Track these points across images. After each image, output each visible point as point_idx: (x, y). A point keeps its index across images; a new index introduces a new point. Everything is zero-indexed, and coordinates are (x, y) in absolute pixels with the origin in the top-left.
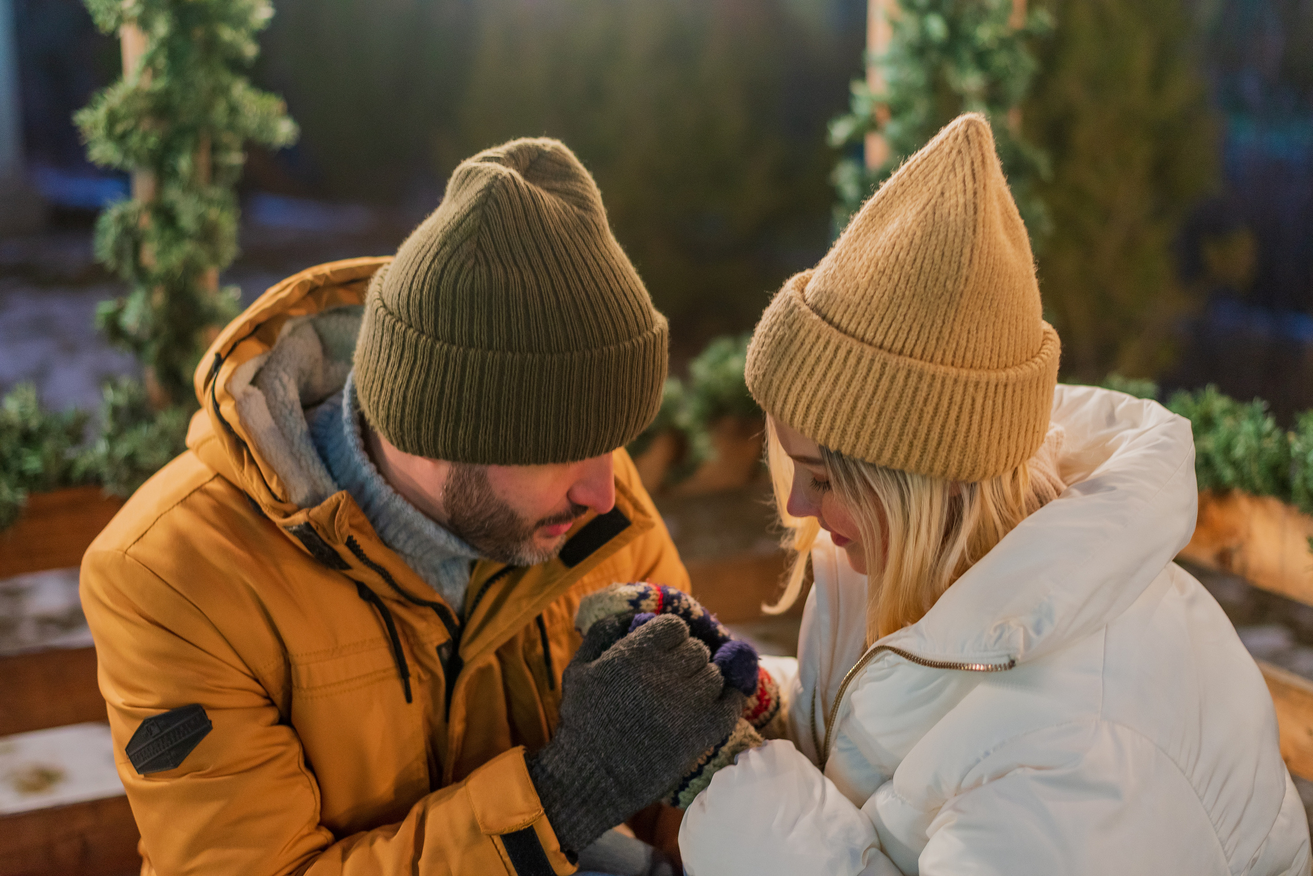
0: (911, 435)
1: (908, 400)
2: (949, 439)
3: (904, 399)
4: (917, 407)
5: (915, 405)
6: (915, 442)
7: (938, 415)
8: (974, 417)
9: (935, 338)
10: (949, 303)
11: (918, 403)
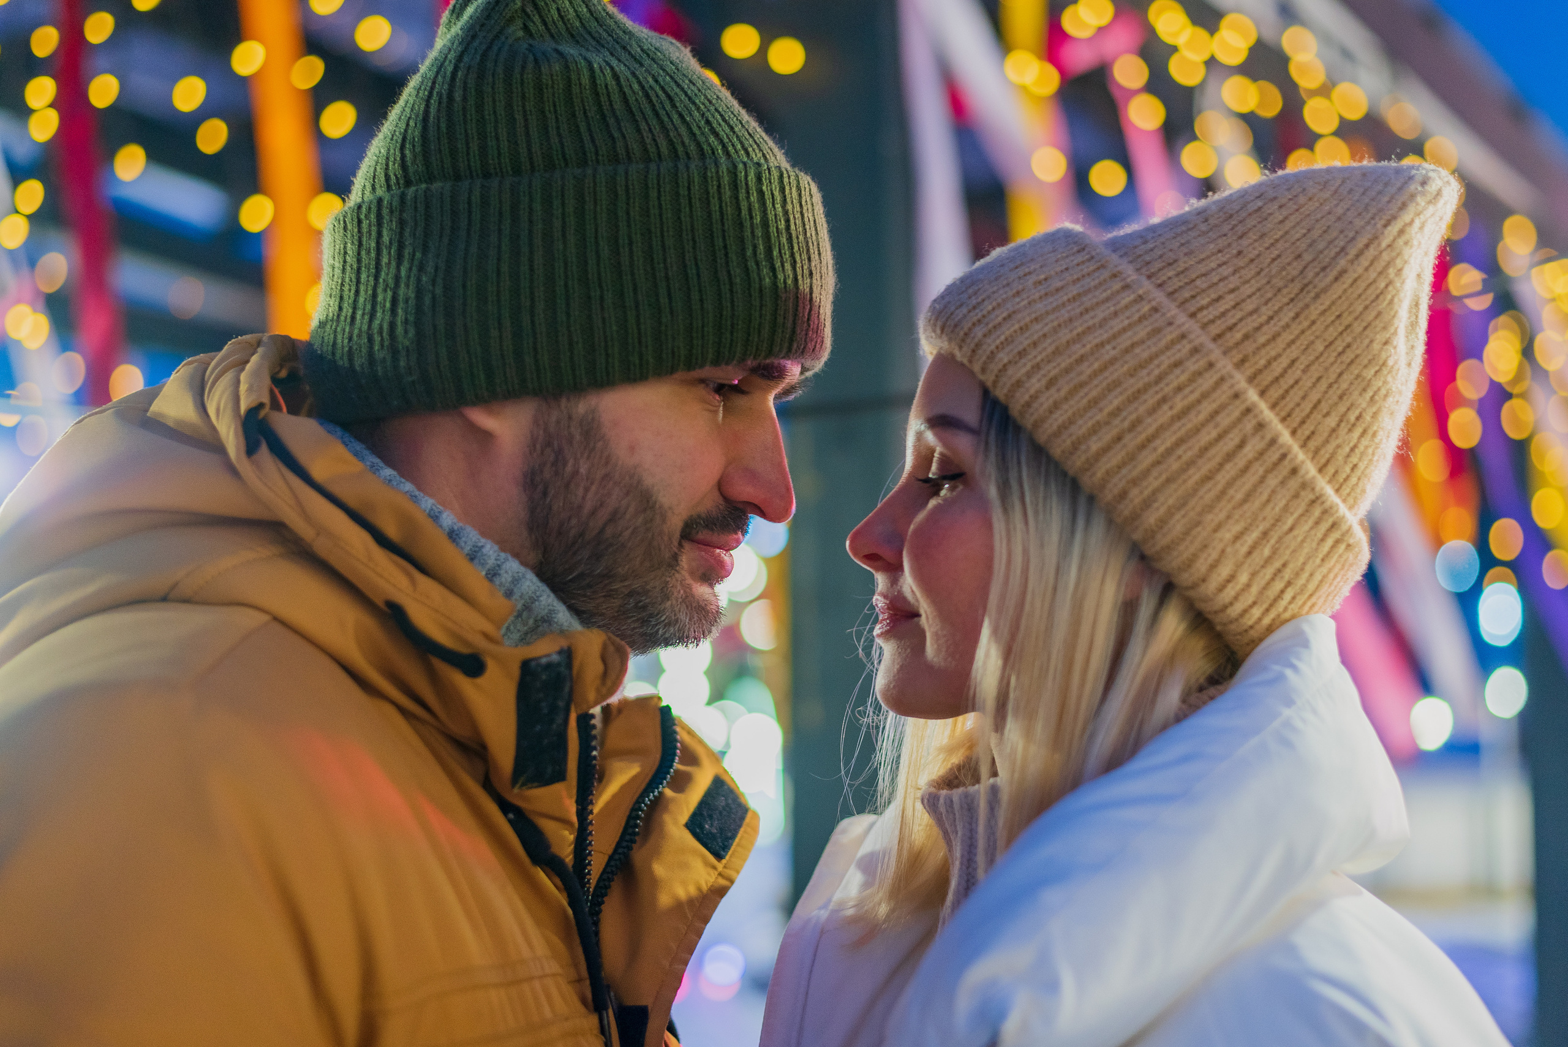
0: (1126, 424)
1: (1157, 372)
2: (1175, 466)
3: (1152, 366)
4: (1162, 389)
5: (1162, 385)
6: (1127, 438)
7: (1183, 421)
8: (1228, 466)
9: (1244, 331)
10: (1292, 300)
11: (1167, 385)
